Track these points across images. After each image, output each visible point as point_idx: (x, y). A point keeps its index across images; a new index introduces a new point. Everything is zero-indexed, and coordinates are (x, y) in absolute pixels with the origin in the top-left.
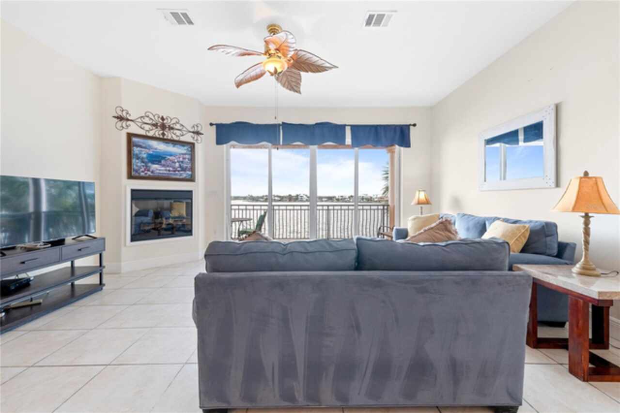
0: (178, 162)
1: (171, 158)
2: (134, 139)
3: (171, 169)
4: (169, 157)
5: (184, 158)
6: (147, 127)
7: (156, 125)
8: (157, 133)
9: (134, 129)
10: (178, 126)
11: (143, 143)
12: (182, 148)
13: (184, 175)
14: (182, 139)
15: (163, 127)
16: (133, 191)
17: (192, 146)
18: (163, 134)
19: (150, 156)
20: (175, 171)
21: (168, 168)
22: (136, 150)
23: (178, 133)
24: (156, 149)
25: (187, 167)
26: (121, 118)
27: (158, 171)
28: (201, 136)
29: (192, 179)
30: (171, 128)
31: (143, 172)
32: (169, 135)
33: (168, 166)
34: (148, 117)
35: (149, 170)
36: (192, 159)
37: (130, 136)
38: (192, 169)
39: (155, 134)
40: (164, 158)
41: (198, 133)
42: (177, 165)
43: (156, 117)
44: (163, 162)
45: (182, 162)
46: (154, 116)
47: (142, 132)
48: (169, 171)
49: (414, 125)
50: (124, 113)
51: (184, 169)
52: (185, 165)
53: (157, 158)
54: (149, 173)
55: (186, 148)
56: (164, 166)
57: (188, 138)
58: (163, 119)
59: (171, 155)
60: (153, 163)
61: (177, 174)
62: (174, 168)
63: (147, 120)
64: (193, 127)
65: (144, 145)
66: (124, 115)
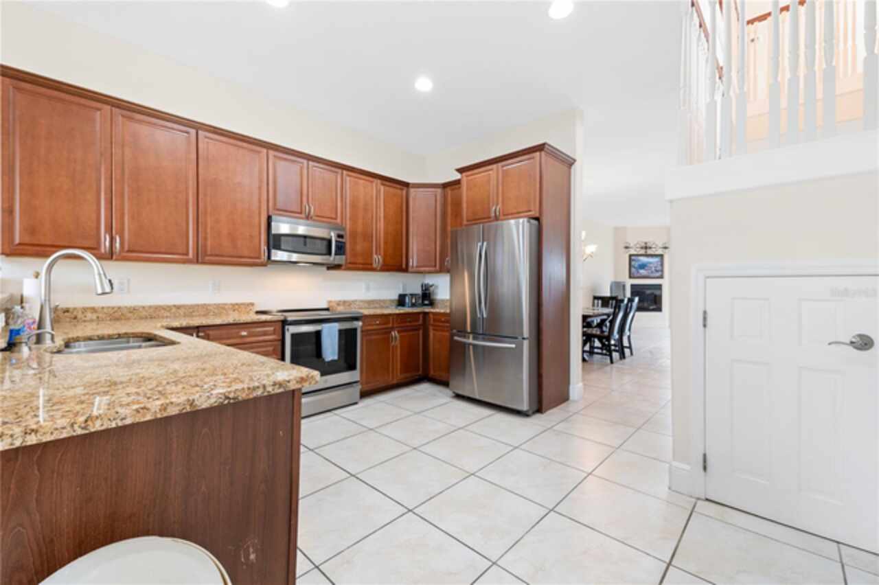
0: (654, 267)
2: (633, 258)
5: (657, 265)
6: (638, 250)
7: (642, 248)
8: (642, 252)
9: (632, 252)
10: (654, 246)
12: (656, 258)
13: (657, 275)
14: (657, 253)
15: (646, 248)
16: (632, 285)
17: (661, 256)
18: (646, 252)
19: (640, 265)
20: (652, 273)
22: (633, 263)
23: (654, 250)
24: (642, 261)
26: (627, 248)
27: (643, 273)
28: (668, 249)
29: (661, 277)
30: (650, 248)
31: (636, 274)
32: (649, 252)
33: (648, 270)
34: (638, 244)
35: (639, 273)
36: (662, 265)
37: (630, 256)
38: (662, 271)
40: (646, 266)
41: (666, 248)
42: (653, 269)
43: (643, 243)
44: (646, 268)
45: (656, 267)
46: (641, 243)
47: (635, 253)
48: (649, 273)
51: (657, 271)
52: (658, 269)
53: (643, 266)
54: (639, 275)
55: (658, 258)
56: (646, 270)
57: (660, 252)
58: (646, 243)
59: (650, 264)
60: (641, 269)
62: (651, 271)
63: (638, 246)
64: (663, 244)
65: (637, 260)
66: (628, 245)
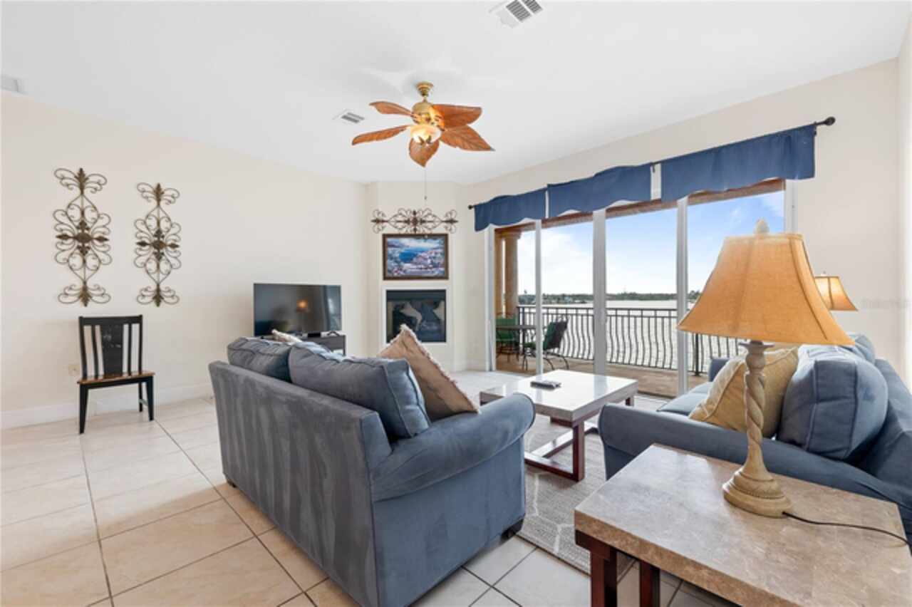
0: (430, 258)
1: (423, 254)
2: (389, 240)
3: (423, 266)
4: (420, 254)
5: (436, 253)
6: (400, 225)
7: (407, 222)
8: (409, 229)
9: (389, 229)
10: (430, 218)
11: (396, 242)
12: (434, 242)
13: (436, 272)
14: (435, 231)
15: (415, 222)
16: (388, 292)
17: (445, 237)
18: (415, 230)
19: (402, 254)
20: (426, 269)
21: (420, 266)
22: (390, 250)
23: (430, 225)
24: (408, 247)
25: (439, 263)
26: (377, 221)
27: (410, 270)
28: (456, 224)
29: (445, 276)
30: (423, 222)
31: (396, 272)
32: (421, 229)
33: (420, 264)
34: (401, 214)
35: (401, 270)
36: (446, 254)
37: (385, 236)
38: (446, 265)
39: (407, 231)
40: (415, 255)
41: (452, 221)
42: (429, 261)
43: (408, 213)
44: (415, 260)
45: (434, 258)
46: (406, 212)
47: (396, 231)
48: (421, 269)
49: (830, 121)
50: (380, 215)
51: (435, 266)
52: (436, 261)
53: (409, 257)
54: (402, 273)
55: (438, 241)
56: (416, 264)
57: (440, 229)
58: (415, 213)
59: (422, 251)
60: (405, 262)
61: (428, 272)
62: (425, 265)
63: (400, 218)
64: (446, 215)
65: (396, 245)
66: (380, 217)
